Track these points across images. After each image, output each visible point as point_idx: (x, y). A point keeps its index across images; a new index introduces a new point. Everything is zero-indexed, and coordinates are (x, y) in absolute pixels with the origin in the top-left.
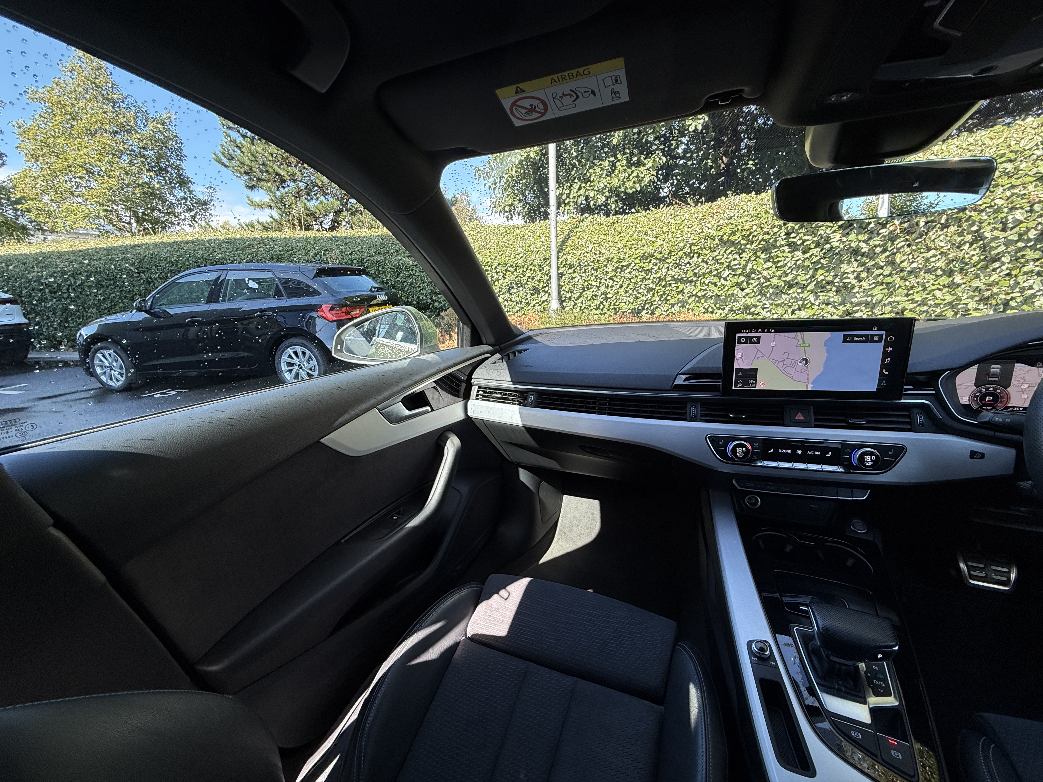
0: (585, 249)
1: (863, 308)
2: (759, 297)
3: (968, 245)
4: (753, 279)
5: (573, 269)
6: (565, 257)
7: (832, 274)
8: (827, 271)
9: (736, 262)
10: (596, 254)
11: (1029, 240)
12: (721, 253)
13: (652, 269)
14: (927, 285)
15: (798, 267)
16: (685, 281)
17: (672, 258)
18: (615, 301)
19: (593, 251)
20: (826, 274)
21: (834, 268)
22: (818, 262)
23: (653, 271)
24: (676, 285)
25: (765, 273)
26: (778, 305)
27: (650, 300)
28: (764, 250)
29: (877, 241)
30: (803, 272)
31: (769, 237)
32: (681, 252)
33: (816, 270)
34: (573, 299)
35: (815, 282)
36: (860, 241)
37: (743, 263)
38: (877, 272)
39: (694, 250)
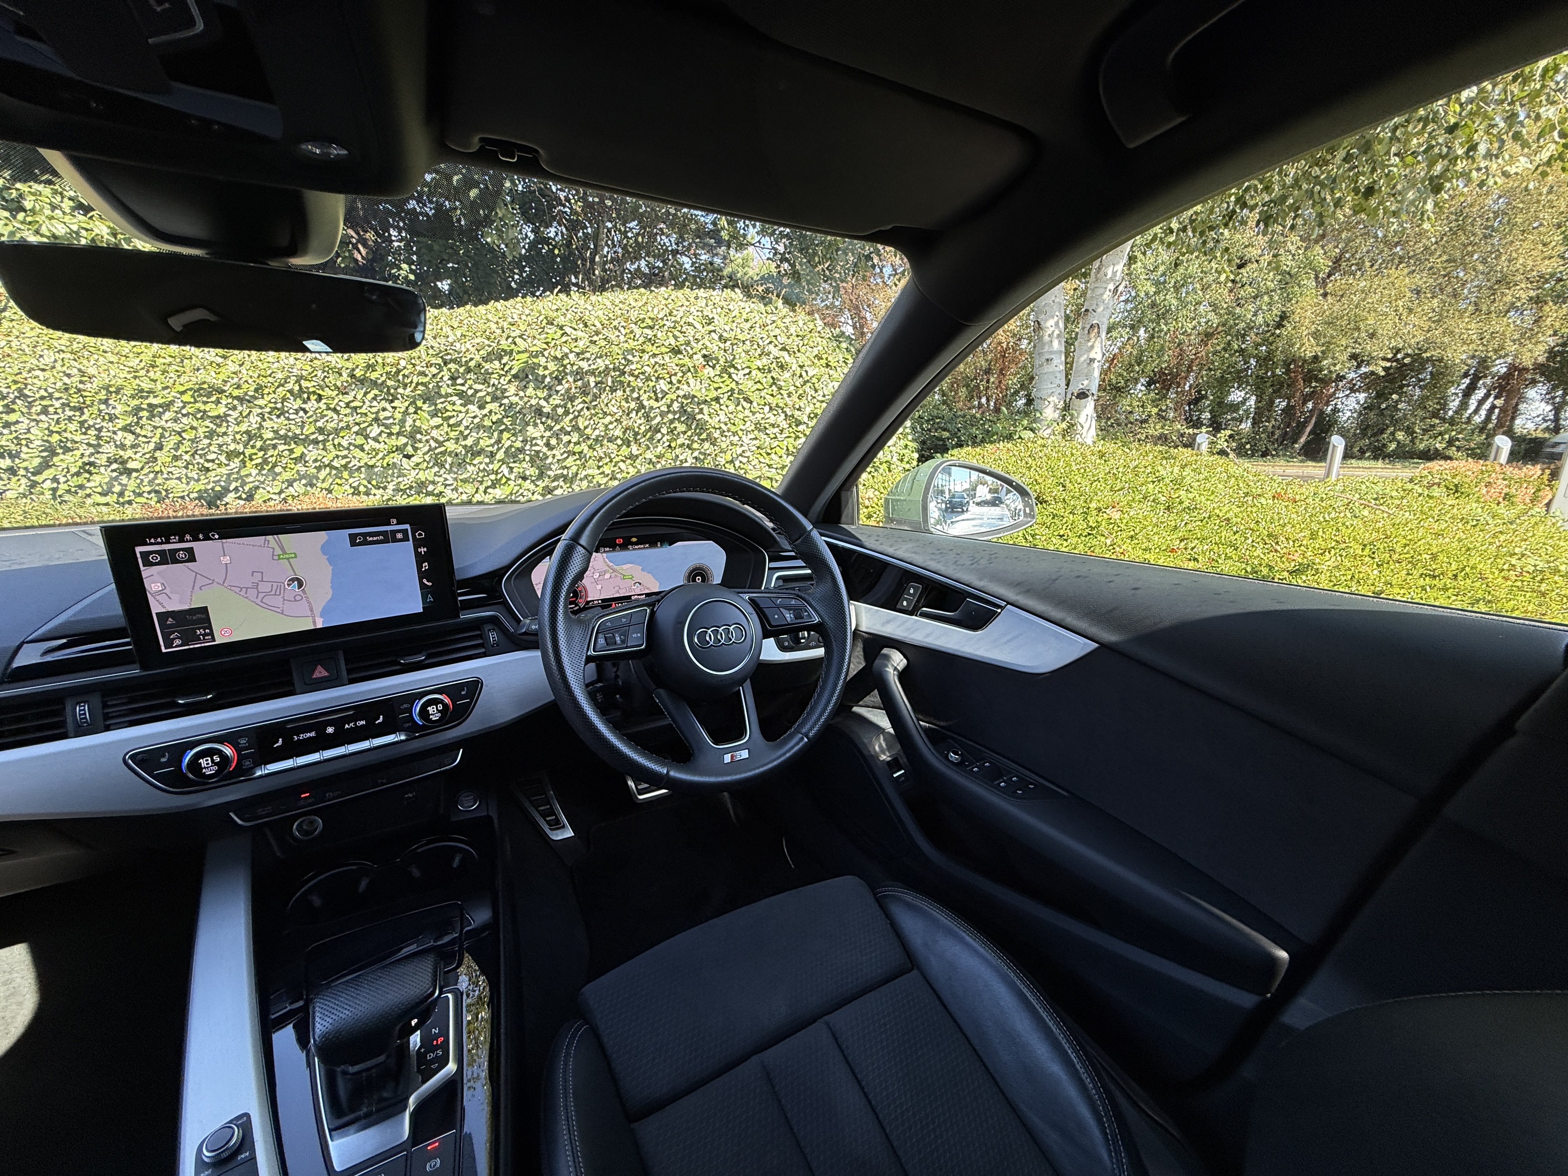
1: (562, 484)
2: (436, 469)
3: (634, 412)
4: (420, 441)
7: (521, 439)
8: (513, 435)
9: (387, 414)
10: (71, 375)
11: (675, 413)
12: (359, 397)
13: (226, 415)
14: (613, 456)
15: (479, 427)
16: (303, 440)
17: (267, 398)
20: (513, 439)
21: (520, 431)
22: (500, 422)
23: (229, 419)
24: (287, 447)
25: (435, 433)
26: (464, 481)
27: (238, 473)
28: (427, 398)
29: (556, 400)
30: (486, 434)
31: (427, 380)
32: (281, 389)
33: (501, 432)
35: (503, 450)
36: (540, 399)
37: (398, 416)
38: (566, 439)
39: (307, 388)
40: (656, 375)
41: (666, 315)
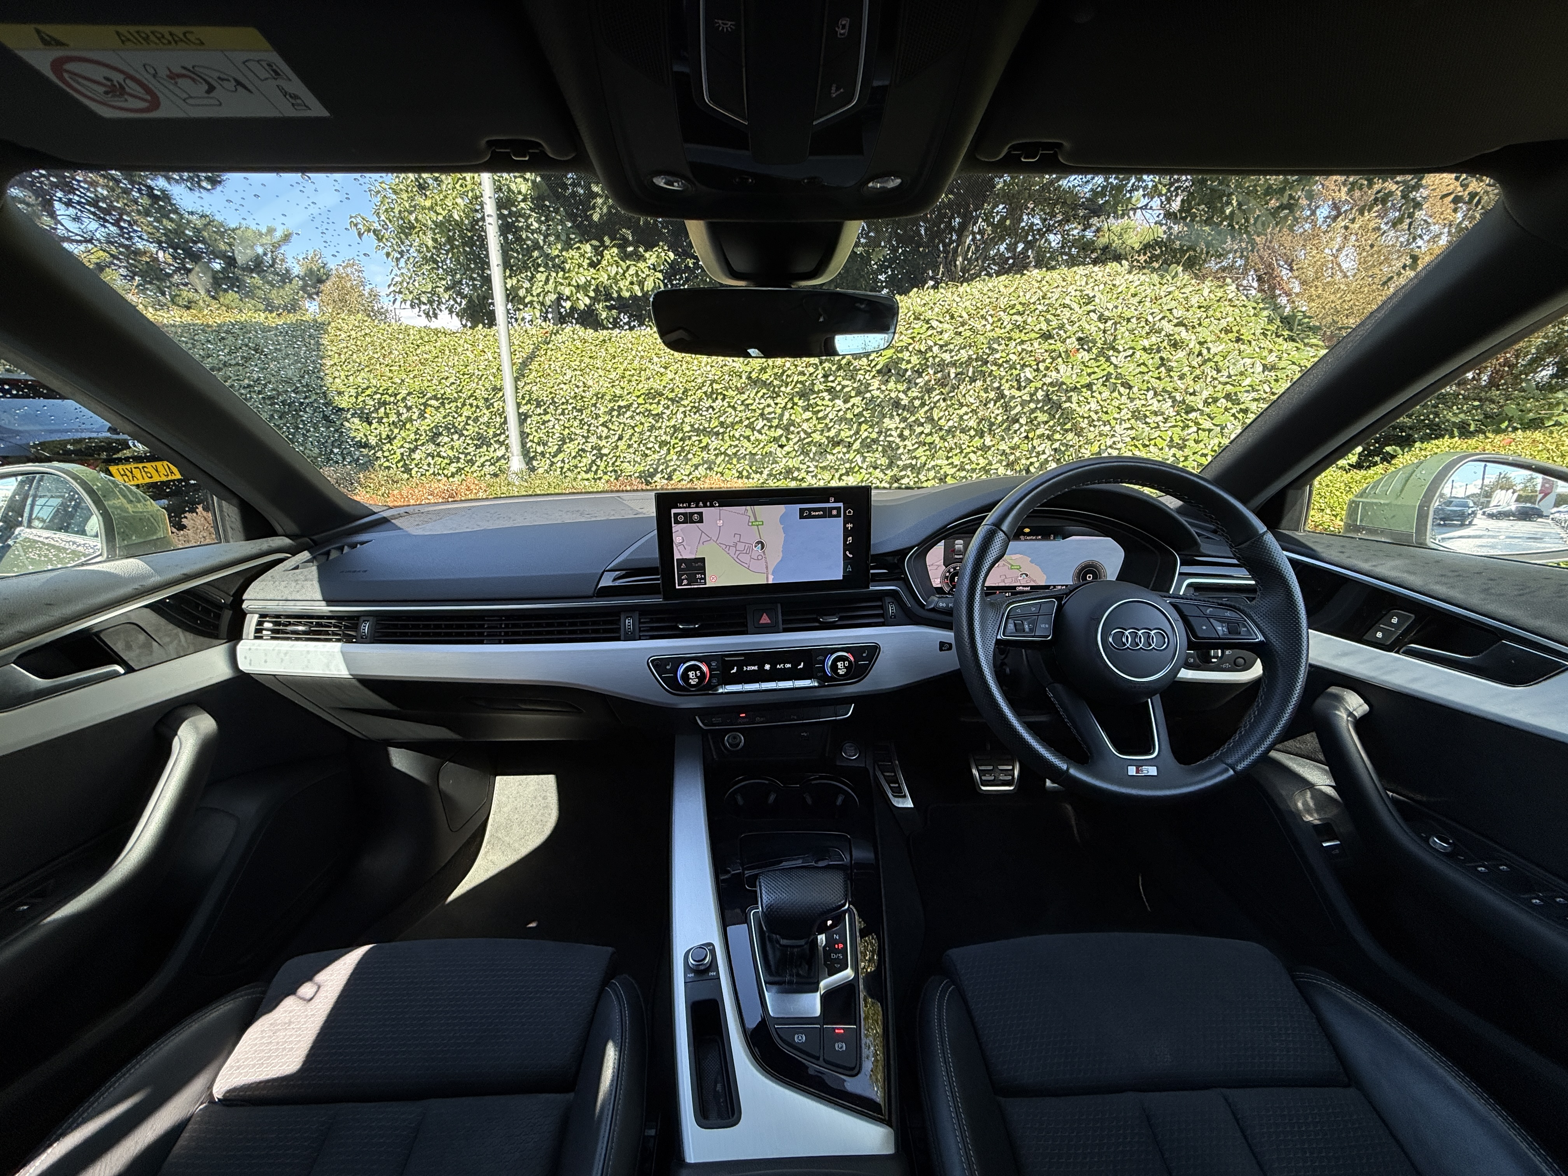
0: (561, 378)
1: (909, 473)
2: (802, 457)
3: (992, 402)
4: (793, 433)
5: (543, 408)
6: (528, 388)
7: (876, 430)
8: (871, 426)
9: (771, 409)
10: (578, 387)
11: (1038, 401)
12: (752, 396)
13: (663, 413)
14: (964, 447)
15: (841, 420)
16: (709, 432)
17: (689, 399)
18: (614, 459)
19: (573, 382)
20: (870, 430)
21: (877, 423)
22: (860, 414)
23: (664, 416)
24: (698, 438)
25: (805, 426)
26: (824, 468)
27: (665, 458)
28: (803, 395)
29: (914, 393)
30: (847, 426)
31: (805, 378)
32: (700, 391)
33: (860, 424)
34: (547, 455)
35: (860, 440)
36: (899, 392)
37: (779, 411)
38: (918, 430)
39: (717, 390)
40: (1022, 362)
41: (1039, 299)
